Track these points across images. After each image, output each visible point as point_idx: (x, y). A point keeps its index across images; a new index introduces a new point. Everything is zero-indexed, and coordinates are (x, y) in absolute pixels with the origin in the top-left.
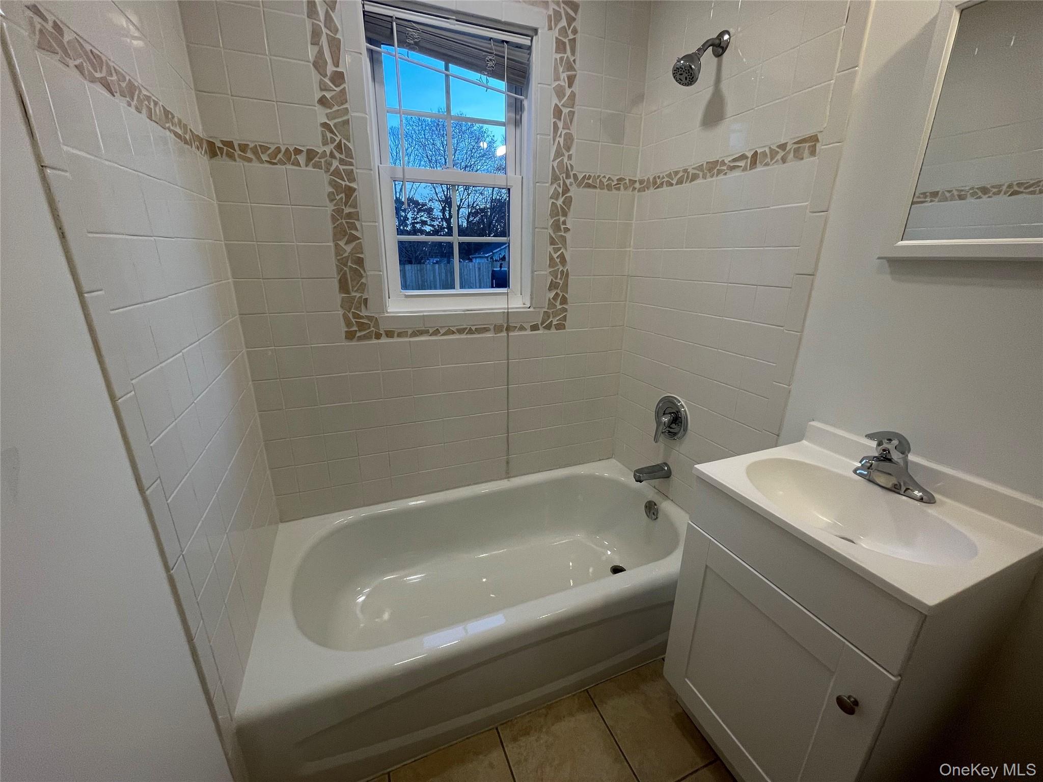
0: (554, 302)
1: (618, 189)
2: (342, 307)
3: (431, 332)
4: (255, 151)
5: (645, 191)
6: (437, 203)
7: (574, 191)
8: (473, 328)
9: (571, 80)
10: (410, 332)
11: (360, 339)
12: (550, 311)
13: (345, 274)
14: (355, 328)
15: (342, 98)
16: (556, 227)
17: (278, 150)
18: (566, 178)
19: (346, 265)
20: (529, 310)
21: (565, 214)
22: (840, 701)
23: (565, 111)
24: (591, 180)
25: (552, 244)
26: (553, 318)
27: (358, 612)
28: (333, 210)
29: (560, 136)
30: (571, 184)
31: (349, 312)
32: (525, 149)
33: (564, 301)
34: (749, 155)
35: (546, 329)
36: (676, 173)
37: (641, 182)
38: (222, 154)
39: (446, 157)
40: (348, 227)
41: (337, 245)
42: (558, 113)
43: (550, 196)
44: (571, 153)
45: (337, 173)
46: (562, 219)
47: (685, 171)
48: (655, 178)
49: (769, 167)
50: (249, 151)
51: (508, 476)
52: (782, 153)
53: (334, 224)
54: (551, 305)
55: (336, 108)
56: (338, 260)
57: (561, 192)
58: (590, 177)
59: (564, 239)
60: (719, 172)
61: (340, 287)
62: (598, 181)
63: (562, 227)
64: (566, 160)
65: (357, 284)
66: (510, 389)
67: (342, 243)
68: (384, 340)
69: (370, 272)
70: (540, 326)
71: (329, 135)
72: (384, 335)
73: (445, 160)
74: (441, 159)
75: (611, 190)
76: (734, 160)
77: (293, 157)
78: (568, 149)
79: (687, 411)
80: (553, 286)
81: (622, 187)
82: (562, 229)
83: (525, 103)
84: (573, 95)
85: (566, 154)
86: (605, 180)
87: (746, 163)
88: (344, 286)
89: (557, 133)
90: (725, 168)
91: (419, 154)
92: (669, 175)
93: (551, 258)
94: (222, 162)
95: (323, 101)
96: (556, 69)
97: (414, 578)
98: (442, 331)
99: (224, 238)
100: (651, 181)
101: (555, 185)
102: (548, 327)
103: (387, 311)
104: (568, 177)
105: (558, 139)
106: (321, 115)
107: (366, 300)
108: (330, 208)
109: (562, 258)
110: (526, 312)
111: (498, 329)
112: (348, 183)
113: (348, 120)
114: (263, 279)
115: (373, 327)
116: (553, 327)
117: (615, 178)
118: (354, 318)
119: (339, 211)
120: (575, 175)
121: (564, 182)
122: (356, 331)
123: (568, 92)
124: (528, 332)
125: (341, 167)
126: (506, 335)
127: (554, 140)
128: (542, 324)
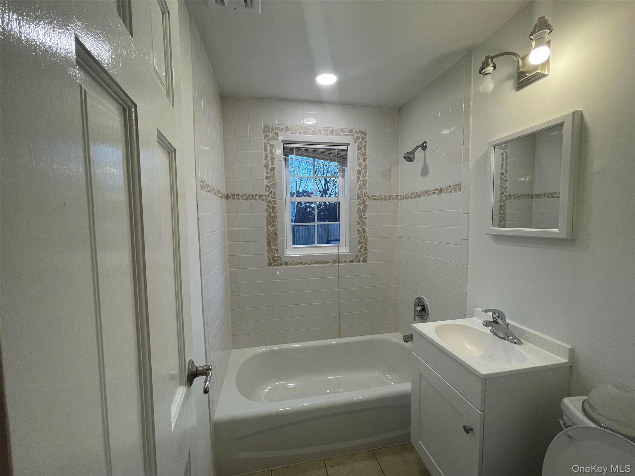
0: (361, 250)
1: (390, 199)
2: (267, 253)
3: (303, 263)
4: (241, 196)
5: (402, 200)
6: (318, 193)
7: (368, 202)
8: (322, 261)
9: (365, 160)
10: (294, 263)
11: (274, 266)
12: (359, 254)
13: (270, 239)
14: (272, 261)
15: (274, 176)
16: (360, 217)
17: (250, 195)
18: (364, 197)
19: (270, 236)
20: (349, 253)
21: (364, 211)
22: (465, 427)
23: (363, 171)
24: (376, 197)
25: (358, 224)
26: (361, 257)
27: (263, 399)
28: (267, 215)
29: (361, 181)
30: (367, 199)
31: (270, 255)
32: (346, 186)
33: (366, 249)
34: (439, 188)
35: (358, 262)
36: (414, 193)
37: (401, 196)
38: (230, 198)
39: (324, 169)
40: (272, 222)
41: (267, 228)
42: (359, 172)
43: (357, 204)
44: (366, 187)
45: (270, 202)
46: (363, 214)
47: (417, 193)
48: (406, 195)
49: (446, 194)
50: (240, 196)
51: (340, 337)
52: (450, 189)
53: (267, 220)
54: (359, 251)
55: (271, 179)
56: (268, 234)
57: (362, 203)
58: (375, 196)
59: (364, 223)
60: (429, 194)
61: (267, 245)
62: (379, 197)
63: (363, 217)
64: (364, 190)
65: (274, 243)
66: (340, 291)
67: (269, 227)
68: (283, 266)
69: (279, 239)
70: (354, 261)
71: (268, 189)
72: (283, 264)
73: (324, 171)
74: (321, 170)
75: (386, 200)
76: (434, 190)
77: (254, 197)
78: (365, 185)
79: (428, 305)
80: (360, 243)
81: (391, 199)
82: (363, 218)
83: (346, 169)
84: (366, 165)
85: (364, 188)
86: (383, 197)
87: (438, 191)
88: (269, 244)
89: (359, 179)
90: (431, 193)
91: (310, 169)
92: (411, 194)
93: (359, 230)
94: (231, 200)
95: (267, 178)
96: (358, 156)
97: (292, 385)
98: (308, 263)
99: (227, 227)
100: (405, 196)
101: (359, 200)
102: (358, 261)
103: (285, 254)
104: (365, 196)
105: (360, 182)
106: (266, 182)
107: (277, 249)
108: (266, 214)
109: (364, 231)
110: (347, 254)
111: (334, 262)
112: (273, 205)
113: (275, 183)
114: (239, 242)
115: (279, 261)
116: (361, 261)
117: (388, 195)
118: (272, 257)
119: (269, 216)
120: (368, 196)
121: (363, 199)
122: (272, 262)
123: (364, 164)
124: (349, 264)
125: (271, 200)
126: (338, 265)
127: (358, 183)
128: (355, 260)
